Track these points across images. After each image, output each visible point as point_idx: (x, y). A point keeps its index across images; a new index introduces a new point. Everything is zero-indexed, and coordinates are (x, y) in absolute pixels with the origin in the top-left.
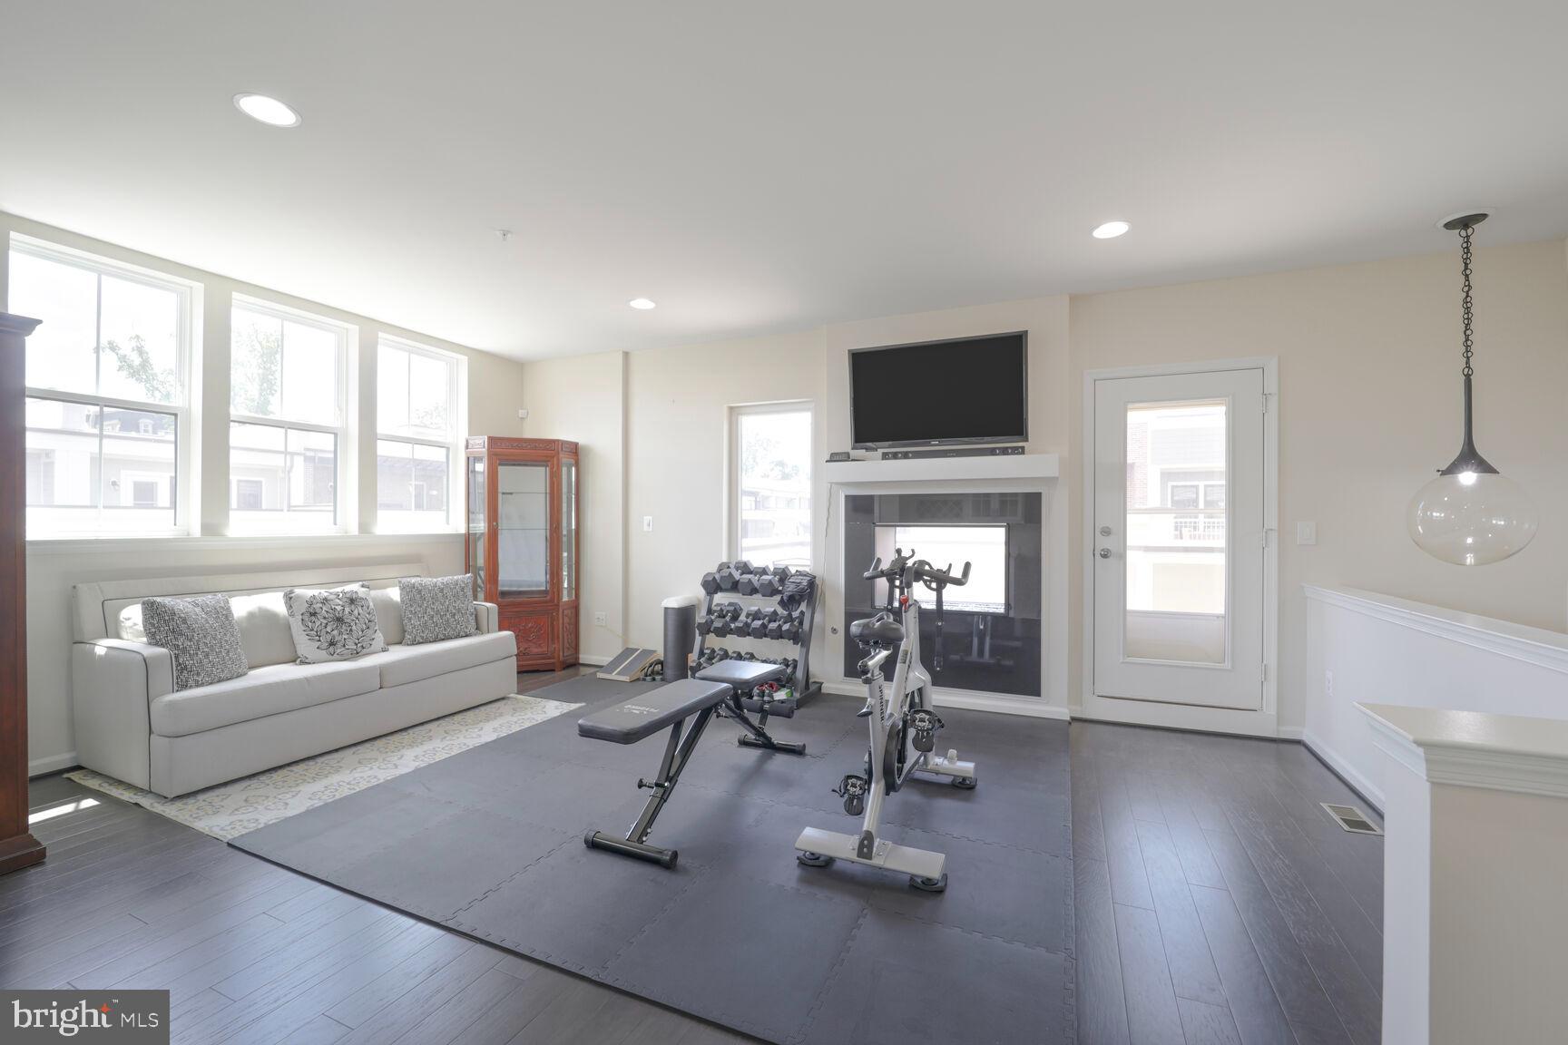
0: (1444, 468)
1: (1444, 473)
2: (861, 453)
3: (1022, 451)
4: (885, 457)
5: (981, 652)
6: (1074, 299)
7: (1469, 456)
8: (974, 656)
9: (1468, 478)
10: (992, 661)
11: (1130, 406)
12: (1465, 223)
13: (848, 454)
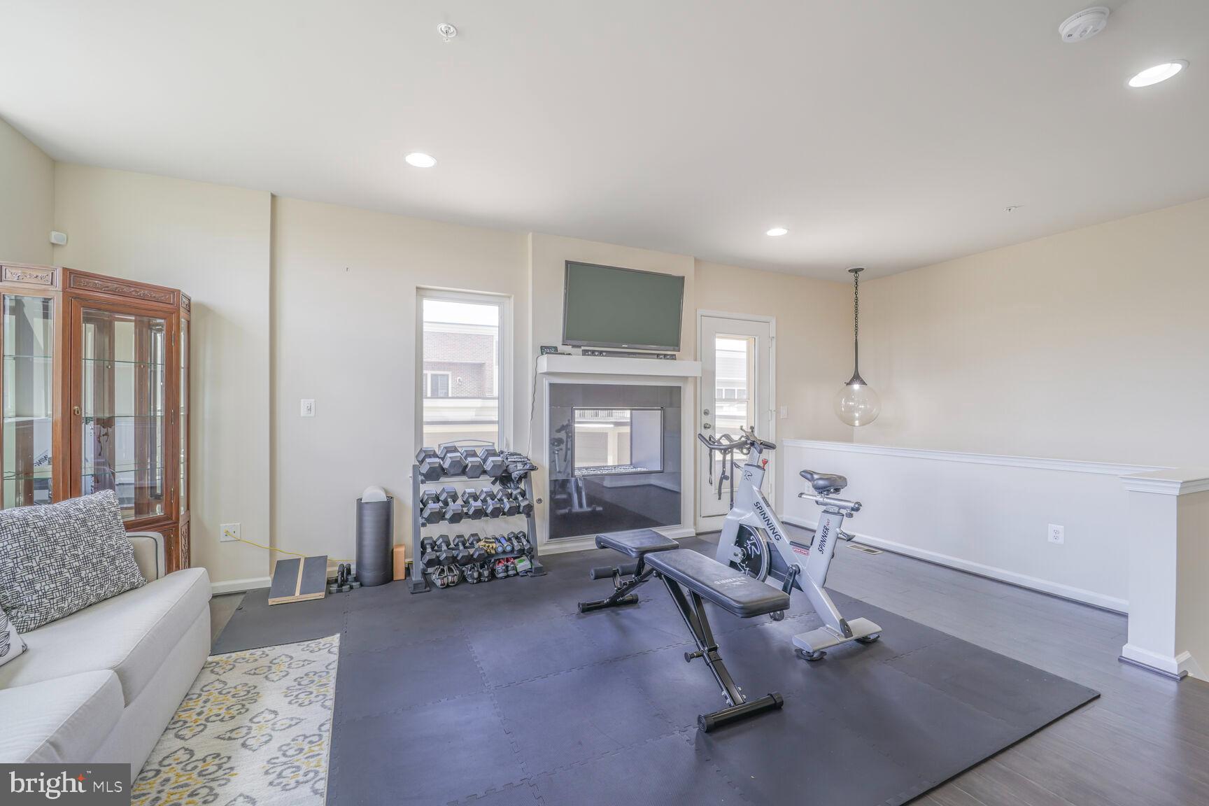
0: (848, 381)
1: (848, 384)
2: (568, 349)
3: (673, 357)
4: (585, 353)
5: (581, 505)
6: (696, 260)
7: (857, 378)
8: (576, 509)
9: (856, 387)
10: (589, 509)
11: (717, 335)
12: (856, 271)
13: (556, 348)
